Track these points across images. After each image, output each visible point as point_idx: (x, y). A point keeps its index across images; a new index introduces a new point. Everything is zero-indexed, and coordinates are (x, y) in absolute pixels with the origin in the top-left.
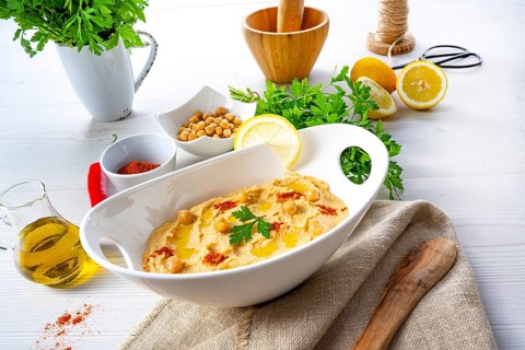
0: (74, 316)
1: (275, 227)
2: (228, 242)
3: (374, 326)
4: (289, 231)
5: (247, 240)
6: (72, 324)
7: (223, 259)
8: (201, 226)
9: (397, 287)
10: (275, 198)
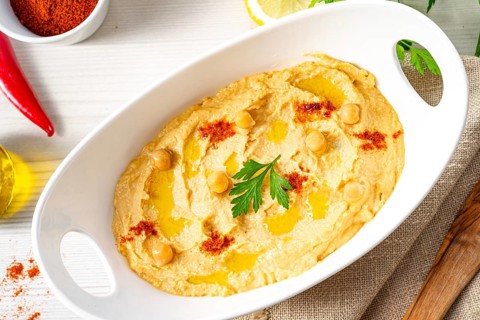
0: (27, 267)
1: (295, 182)
2: (231, 213)
3: (426, 301)
4: (315, 190)
5: (256, 208)
6: (28, 279)
7: (227, 242)
8: (186, 176)
9: (464, 237)
10: (292, 113)
